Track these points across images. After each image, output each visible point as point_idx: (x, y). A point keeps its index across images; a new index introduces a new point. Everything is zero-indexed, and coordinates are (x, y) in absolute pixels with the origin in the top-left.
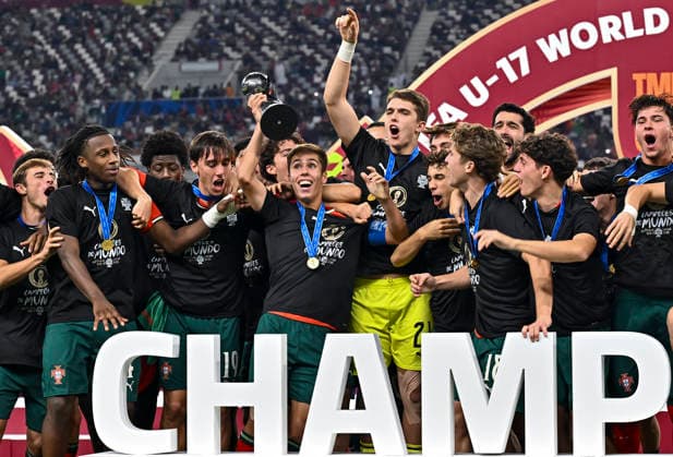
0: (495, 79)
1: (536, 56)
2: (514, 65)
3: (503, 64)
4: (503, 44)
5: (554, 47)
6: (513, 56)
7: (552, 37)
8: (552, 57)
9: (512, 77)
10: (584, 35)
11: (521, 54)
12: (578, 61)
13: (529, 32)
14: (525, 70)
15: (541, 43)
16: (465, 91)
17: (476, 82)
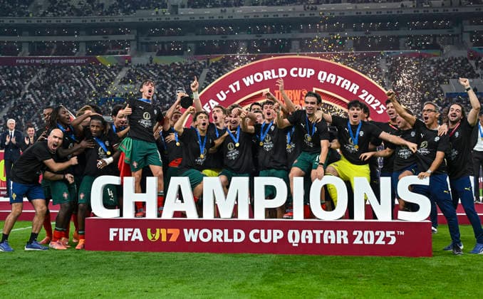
0: (228, 91)
1: (242, 84)
2: (235, 87)
3: (231, 86)
4: (231, 80)
5: (248, 81)
6: (234, 84)
7: (248, 78)
8: (248, 84)
9: (234, 91)
10: (258, 77)
11: (237, 83)
12: (257, 86)
13: (240, 76)
14: (238, 88)
15: (244, 79)
16: (218, 95)
17: (222, 92)
